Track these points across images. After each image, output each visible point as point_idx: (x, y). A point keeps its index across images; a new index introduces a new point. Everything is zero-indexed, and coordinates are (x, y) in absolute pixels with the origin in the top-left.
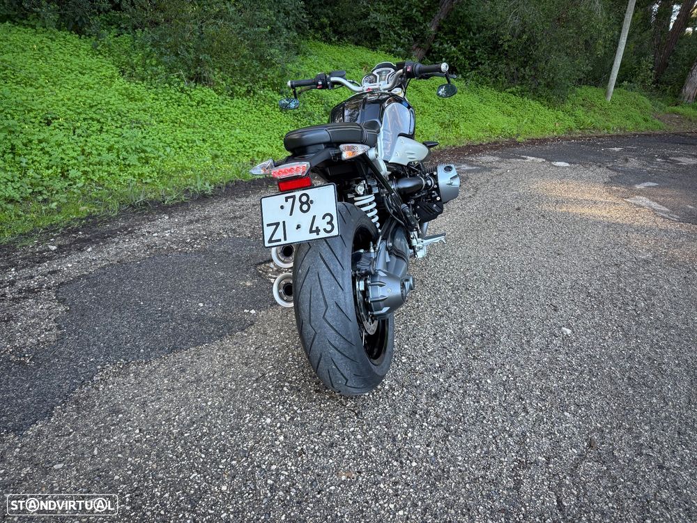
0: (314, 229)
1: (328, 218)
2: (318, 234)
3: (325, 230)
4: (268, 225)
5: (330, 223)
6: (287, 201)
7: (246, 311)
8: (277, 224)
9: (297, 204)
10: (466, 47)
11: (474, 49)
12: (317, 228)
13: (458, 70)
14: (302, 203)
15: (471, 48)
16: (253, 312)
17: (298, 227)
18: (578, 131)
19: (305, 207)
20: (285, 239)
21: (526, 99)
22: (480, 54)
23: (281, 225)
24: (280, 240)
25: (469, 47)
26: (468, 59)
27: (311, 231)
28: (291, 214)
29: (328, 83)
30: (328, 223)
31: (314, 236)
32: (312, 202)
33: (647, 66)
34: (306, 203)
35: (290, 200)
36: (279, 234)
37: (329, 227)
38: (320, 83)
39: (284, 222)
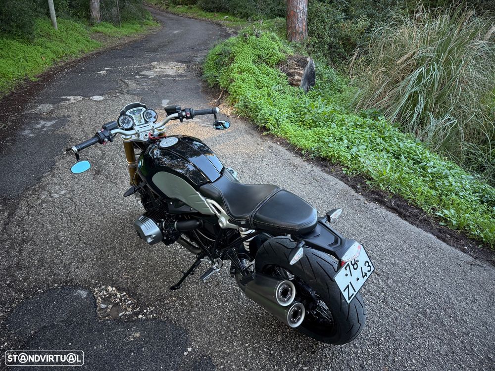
0: (364, 274)
1: (367, 264)
2: (366, 276)
3: (368, 271)
4: (344, 291)
5: (369, 266)
6: (346, 270)
7: (186, 354)
8: (348, 286)
9: (352, 268)
14: (353, 265)
16: (189, 349)
17: (358, 279)
19: (355, 266)
20: (355, 291)
23: (350, 286)
24: (353, 294)
27: (363, 277)
28: (351, 275)
29: (111, 137)
30: (368, 267)
31: (366, 278)
32: (358, 261)
34: (355, 263)
35: (348, 268)
36: (351, 291)
37: (369, 268)
38: (106, 140)
39: (350, 283)
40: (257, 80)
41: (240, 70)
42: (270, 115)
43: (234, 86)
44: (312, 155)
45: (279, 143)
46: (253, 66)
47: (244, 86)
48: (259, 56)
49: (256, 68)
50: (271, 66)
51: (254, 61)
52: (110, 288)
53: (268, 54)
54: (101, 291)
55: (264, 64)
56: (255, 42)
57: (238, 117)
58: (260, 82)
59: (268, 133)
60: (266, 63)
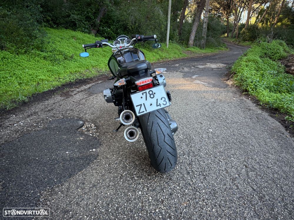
0: (158, 104)
1: (163, 99)
2: (160, 106)
3: (163, 104)
4: (137, 106)
5: (165, 101)
6: (143, 95)
7: (90, 150)
8: (141, 105)
9: (148, 95)
10: (114, 29)
11: (117, 29)
12: (160, 104)
13: (112, 38)
14: (150, 95)
15: (116, 29)
16: (94, 150)
17: (151, 105)
18: (161, 60)
19: (152, 96)
20: (146, 111)
21: (141, 48)
22: (120, 31)
23: (143, 105)
24: (144, 112)
25: (115, 29)
26: (115, 33)
27: (157, 106)
28: (146, 100)
29: (102, 45)
30: (164, 101)
31: (159, 107)
32: (155, 93)
33: (176, 34)
34: (152, 94)
35: (145, 94)
36: (143, 109)
37: (165, 103)
38: (98, 45)
39: (144, 104)
40: (258, 67)
41: (247, 60)
42: (252, 82)
43: (239, 69)
44: (268, 106)
45: (250, 99)
46: (259, 59)
47: (246, 68)
48: (265, 54)
49: (260, 60)
50: (274, 60)
51: (261, 57)
52: (93, 125)
53: (273, 52)
54: (88, 124)
55: (268, 58)
56: (265, 45)
57: (235, 86)
58: (260, 68)
59: (247, 93)
60: (270, 58)
